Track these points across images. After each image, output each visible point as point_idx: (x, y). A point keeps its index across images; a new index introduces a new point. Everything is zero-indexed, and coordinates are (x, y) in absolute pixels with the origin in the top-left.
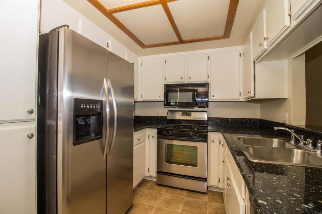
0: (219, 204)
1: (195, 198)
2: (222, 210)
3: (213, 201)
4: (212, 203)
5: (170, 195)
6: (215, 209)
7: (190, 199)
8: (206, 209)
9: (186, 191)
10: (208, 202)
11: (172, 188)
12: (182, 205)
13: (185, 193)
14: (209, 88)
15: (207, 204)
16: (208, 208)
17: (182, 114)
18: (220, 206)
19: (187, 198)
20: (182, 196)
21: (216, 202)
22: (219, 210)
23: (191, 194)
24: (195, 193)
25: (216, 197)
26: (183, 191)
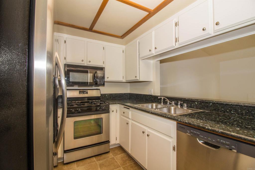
0: (121, 155)
1: (104, 159)
2: (125, 157)
3: (116, 155)
4: (116, 156)
5: (83, 167)
6: (121, 159)
7: (101, 162)
8: (117, 162)
9: (94, 157)
10: (113, 157)
11: (81, 161)
12: (99, 169)
13: (94, 159)
14: (104, 71)
15: (114, 159)
16: (117, 161)
17: (79, 93)
18: (122, 156)
19: (99, 162)
20: (94, 163)
21: (119, 155)
22: (124, 159)
23: (99, 157)
24: (101, 155)
25: (116, 151)
26: (91, 158)
